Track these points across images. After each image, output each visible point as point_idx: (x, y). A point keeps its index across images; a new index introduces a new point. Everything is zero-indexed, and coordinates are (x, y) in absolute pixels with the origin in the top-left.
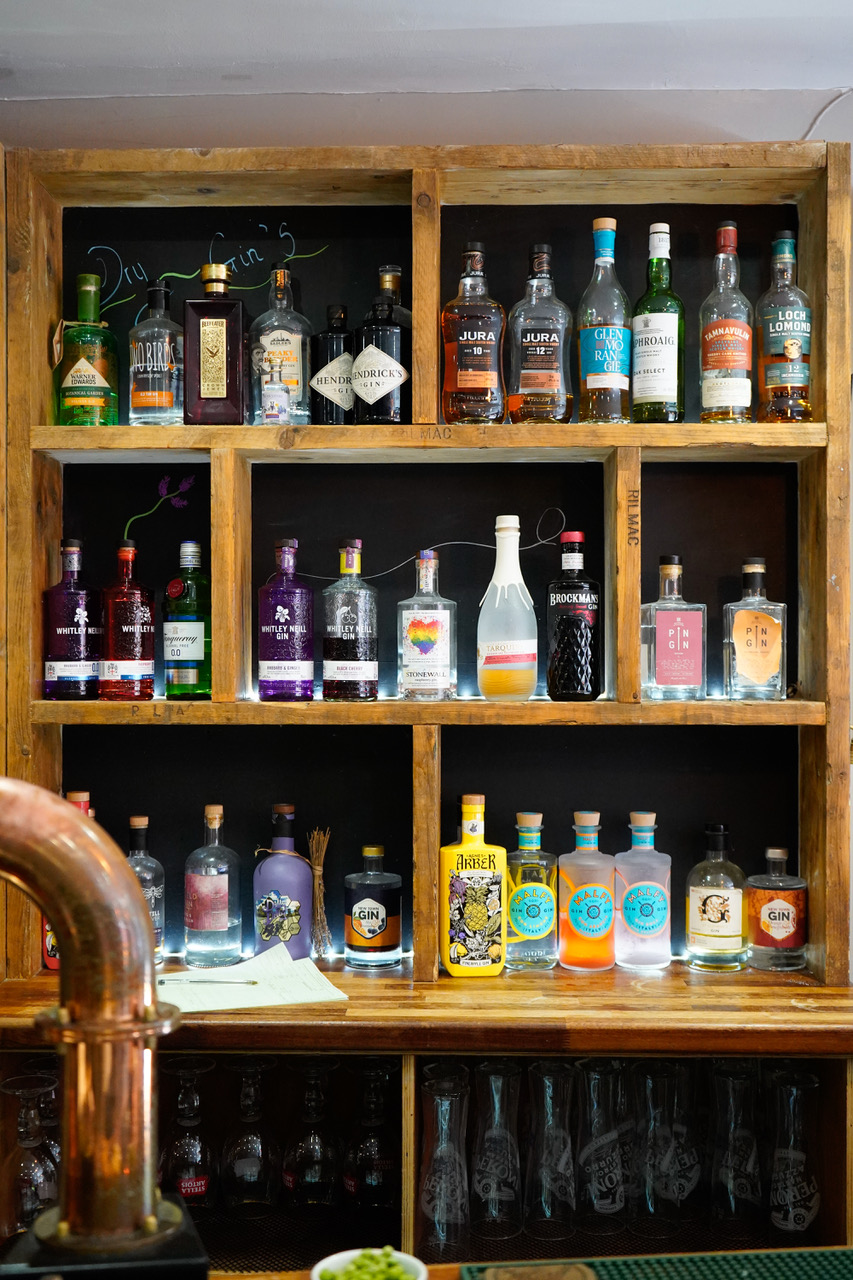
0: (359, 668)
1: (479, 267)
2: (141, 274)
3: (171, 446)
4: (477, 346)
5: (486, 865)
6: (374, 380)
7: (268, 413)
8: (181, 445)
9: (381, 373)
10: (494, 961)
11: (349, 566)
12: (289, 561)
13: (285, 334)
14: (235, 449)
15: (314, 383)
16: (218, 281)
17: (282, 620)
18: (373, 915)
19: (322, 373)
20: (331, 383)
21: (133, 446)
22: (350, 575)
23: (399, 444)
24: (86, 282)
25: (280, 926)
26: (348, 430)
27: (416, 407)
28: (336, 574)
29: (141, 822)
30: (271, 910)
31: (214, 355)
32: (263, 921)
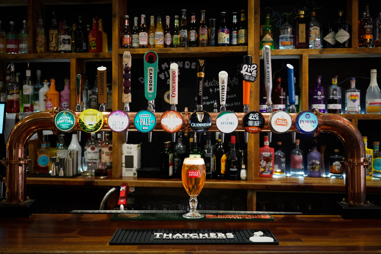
0: (338, 106)
1: (368, 10)
2: (278, 14)
3: (294, 54)
4: (368, 29)
5: (369, 153)
6: (342, 37)
7: (316, 46)
8: (296, 54)
9: (344, 36)
10: (370, 176)
11: (335, 82)
12: (319, 81)
13: (316, 27)
14: (309, 55)
15: (325, 39)
16: (302, 15)
17: (319, 95)
18: (338, 165)
19: (327, 36)
20: (329, 39)
21: (284, 54)
22: (335, 84)
23: (349, 52)
24: (267, 16)
25: (315, 168)
26: (336, 49)
27: (353, 43)
28: (331, 84)
29: (280, 143)
30: (313, 164)
31: (302, 32)
32: (311, 167)
